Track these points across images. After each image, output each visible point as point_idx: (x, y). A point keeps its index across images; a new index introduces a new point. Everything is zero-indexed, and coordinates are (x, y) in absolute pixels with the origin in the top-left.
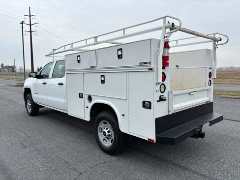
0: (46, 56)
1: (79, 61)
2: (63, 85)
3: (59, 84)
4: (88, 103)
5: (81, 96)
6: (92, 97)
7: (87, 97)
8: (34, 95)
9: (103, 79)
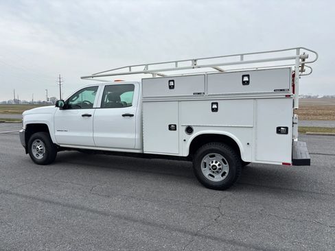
0: (82, 78)
1: (171, 87)
2: (133, 115)
3: (124, 115)
4: (186, 136)
5: (172, 128)
6: (194, 128)
7: (184, 128)
8: (58, 133)
9: (215, 106)
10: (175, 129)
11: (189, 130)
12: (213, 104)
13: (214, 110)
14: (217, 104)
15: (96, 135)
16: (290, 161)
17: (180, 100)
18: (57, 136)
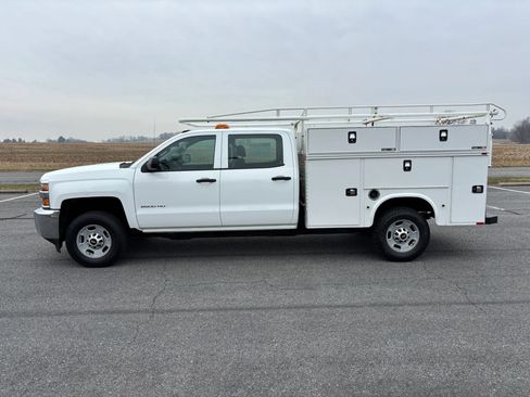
1: (352, 141)
2: (289, 178)
3: (274, 179)
4: (369, 201)
5: (351, 193)
6: (380, 192)
7: (368, 192)
8: (141, 212)
9: (407, 165)
10: (356, 194)
11: (374, 194)
12: (405, 162)
13: (407, 169)
14: (410, 162)
15: (224, 209)
16: (483, 221)
17: (363, 157)
18: (140, 217)
